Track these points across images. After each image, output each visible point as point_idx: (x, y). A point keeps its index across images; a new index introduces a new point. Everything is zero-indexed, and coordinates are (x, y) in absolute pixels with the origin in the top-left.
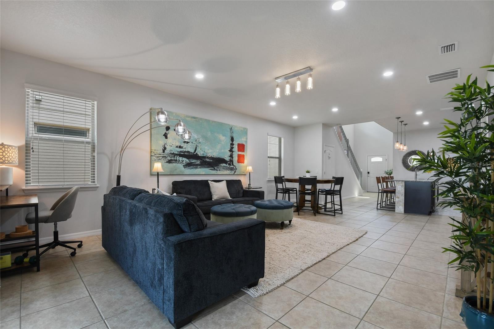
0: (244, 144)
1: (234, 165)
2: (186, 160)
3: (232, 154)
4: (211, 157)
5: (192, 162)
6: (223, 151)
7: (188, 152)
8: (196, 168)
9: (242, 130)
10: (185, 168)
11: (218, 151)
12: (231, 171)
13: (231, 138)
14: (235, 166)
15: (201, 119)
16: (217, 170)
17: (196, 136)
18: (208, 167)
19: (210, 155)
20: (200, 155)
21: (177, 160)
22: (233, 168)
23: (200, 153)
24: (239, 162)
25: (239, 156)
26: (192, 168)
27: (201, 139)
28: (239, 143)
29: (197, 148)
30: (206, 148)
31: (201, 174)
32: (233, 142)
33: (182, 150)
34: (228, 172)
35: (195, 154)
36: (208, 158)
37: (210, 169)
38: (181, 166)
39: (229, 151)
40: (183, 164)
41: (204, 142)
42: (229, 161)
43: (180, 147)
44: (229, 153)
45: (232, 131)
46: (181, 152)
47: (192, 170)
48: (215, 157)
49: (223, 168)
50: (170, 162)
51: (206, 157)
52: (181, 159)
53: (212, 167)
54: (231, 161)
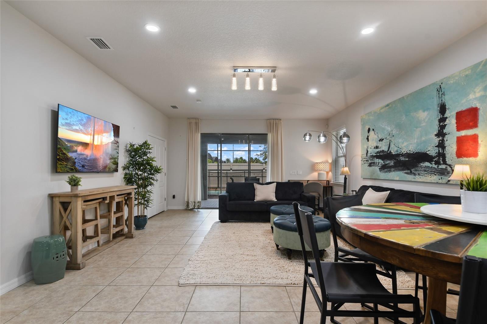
0: (474, 106)
1: (448, 163)
2: (381, 161)
3: (443, 140)
4: (407, 153)
5: (386, 163)
6: (423, 139)
7: (383, 151)
8: (390, 171)
9: (467, 76)
10: (380, 171)
11: (415, 141)
12: (440, 177)
13: (439, 109)
14: (450, 165)
15: (394, 102)
16: (415, 174)
17: (389, 128)
18: (403, 170)
19: (404, 151)
20: (393, 153)
21: (374, 163)
22: (446, 169)
23: (394, 151)
24: (460, 154)
25: (460, 141)
26: (386, 172)
27: (394, 130)
28: (459, 109)
29: (391, 144)
30: (400, 140)
31: (395, 179)
32: (443, 115)
33: (378, 150)
34: (435, 178)
35: (388, 152)
36: (402, 155)
37: (406, 173)
38: (377, 169)
39: (436, 135)
40: (379, 166)
41: (398, 132)
42: (436, 156)
43: (377, 147)
44: (436, 140)
45: (441, 93)
46: (377, 152)
47: (387, 173)
48: (411, 152)
49: (425, 171)
50: (370, 165)
51: (401, 154)
52: (377, 161)
53: (408, 169)
54: (442, 156)
